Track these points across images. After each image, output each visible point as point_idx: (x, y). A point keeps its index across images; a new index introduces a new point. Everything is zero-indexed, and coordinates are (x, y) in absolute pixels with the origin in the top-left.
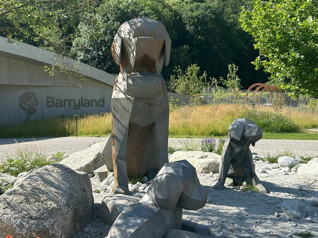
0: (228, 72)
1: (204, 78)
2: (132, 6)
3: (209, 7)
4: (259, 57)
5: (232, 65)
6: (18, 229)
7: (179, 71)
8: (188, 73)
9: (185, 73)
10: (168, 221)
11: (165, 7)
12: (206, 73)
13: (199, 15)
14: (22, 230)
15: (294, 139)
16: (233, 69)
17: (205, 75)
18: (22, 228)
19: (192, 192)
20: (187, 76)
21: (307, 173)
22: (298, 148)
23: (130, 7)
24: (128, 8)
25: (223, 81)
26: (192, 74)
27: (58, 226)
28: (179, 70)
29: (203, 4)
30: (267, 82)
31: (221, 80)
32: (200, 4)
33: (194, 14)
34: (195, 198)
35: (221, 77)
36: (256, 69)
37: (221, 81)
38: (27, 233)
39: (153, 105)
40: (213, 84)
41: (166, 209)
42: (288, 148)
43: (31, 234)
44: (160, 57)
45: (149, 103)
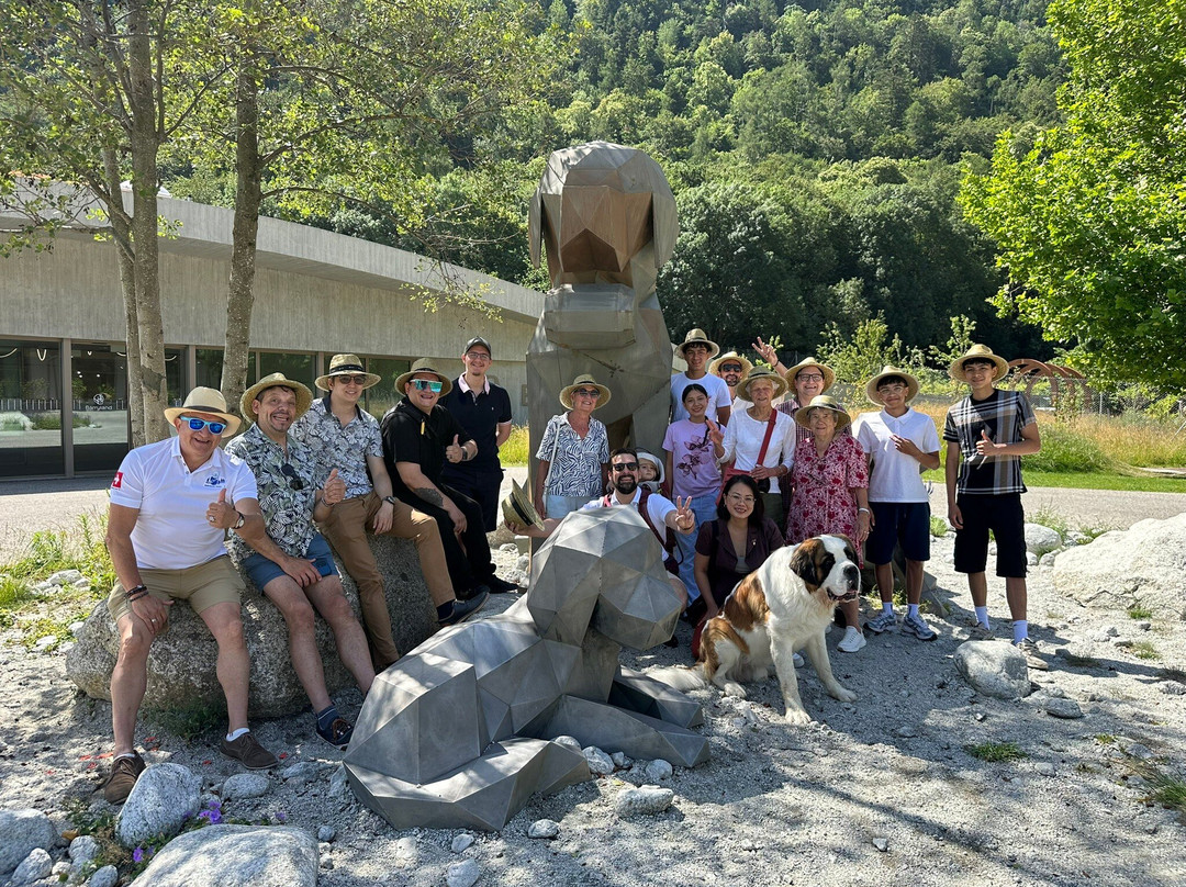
0: (951, 333)
1: (895, 351)
2: (737, 196)
3: (914, 193)
4: (1007, 287)
5: (960, 319)
6: (156, 663)
7: (833, 334)
8: (859, 340)
9: (850, 341)
10: (562, 674)
11: (811, 196)
12: (900, 338)
13: (890, 211)
14: (165, 667)
15: (1088, 487)
16: (962, 328)
17: (897, 342)
18: (167, 661)
19: (630, 596)
20: (855, 345)
21: (1078, 569)
22: (1091, 507)
23: (732, 200)
24: (726, 203)
25: (937, 355)
26: (867, 342)
27: (271, 664)
28: (833, 331)
29: (903, 186)
30: (1051, 359)
31: (932, 352)
32: (893, 186)
33: (879, 210)
34: (635, 614)
35: (931, 347)
36: (999, 315)
37: (933, 356)
38: (177, 677)
39: (622, 371)
40: (914, 363)
41: (559, 639)
42: (1045, 504)
43: (187, 679)
44: (643, 246)
45: (609, 364)
